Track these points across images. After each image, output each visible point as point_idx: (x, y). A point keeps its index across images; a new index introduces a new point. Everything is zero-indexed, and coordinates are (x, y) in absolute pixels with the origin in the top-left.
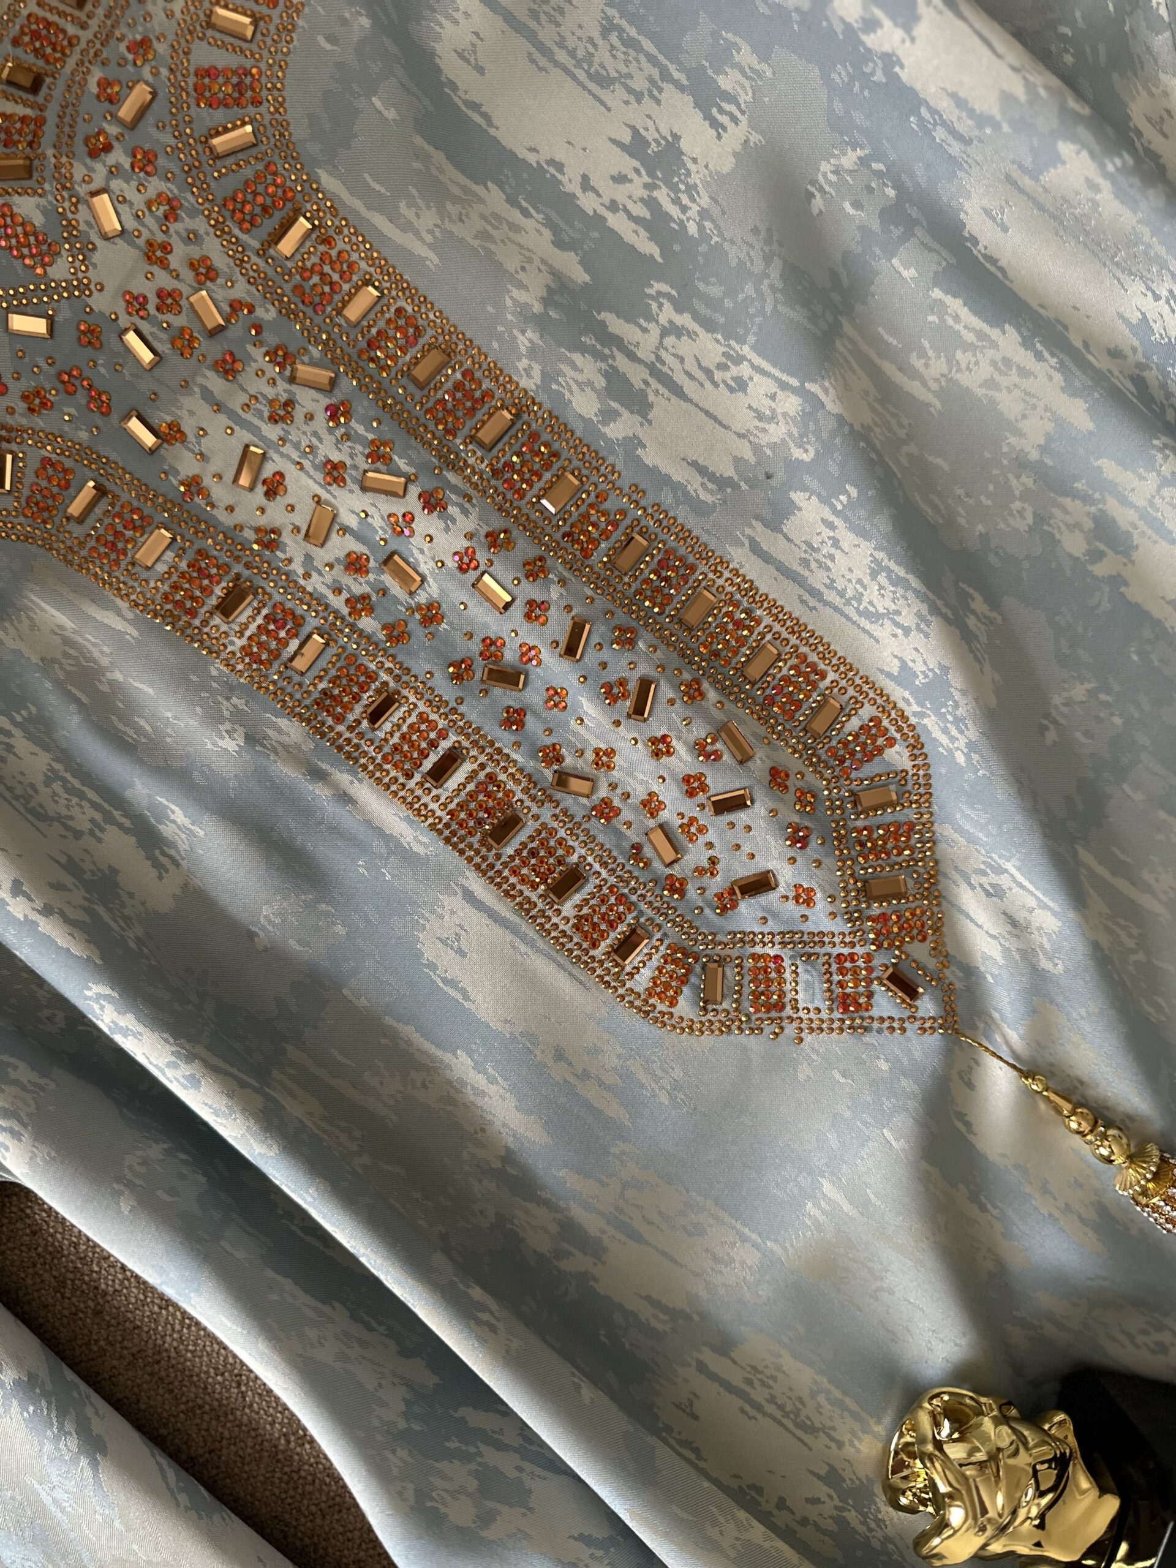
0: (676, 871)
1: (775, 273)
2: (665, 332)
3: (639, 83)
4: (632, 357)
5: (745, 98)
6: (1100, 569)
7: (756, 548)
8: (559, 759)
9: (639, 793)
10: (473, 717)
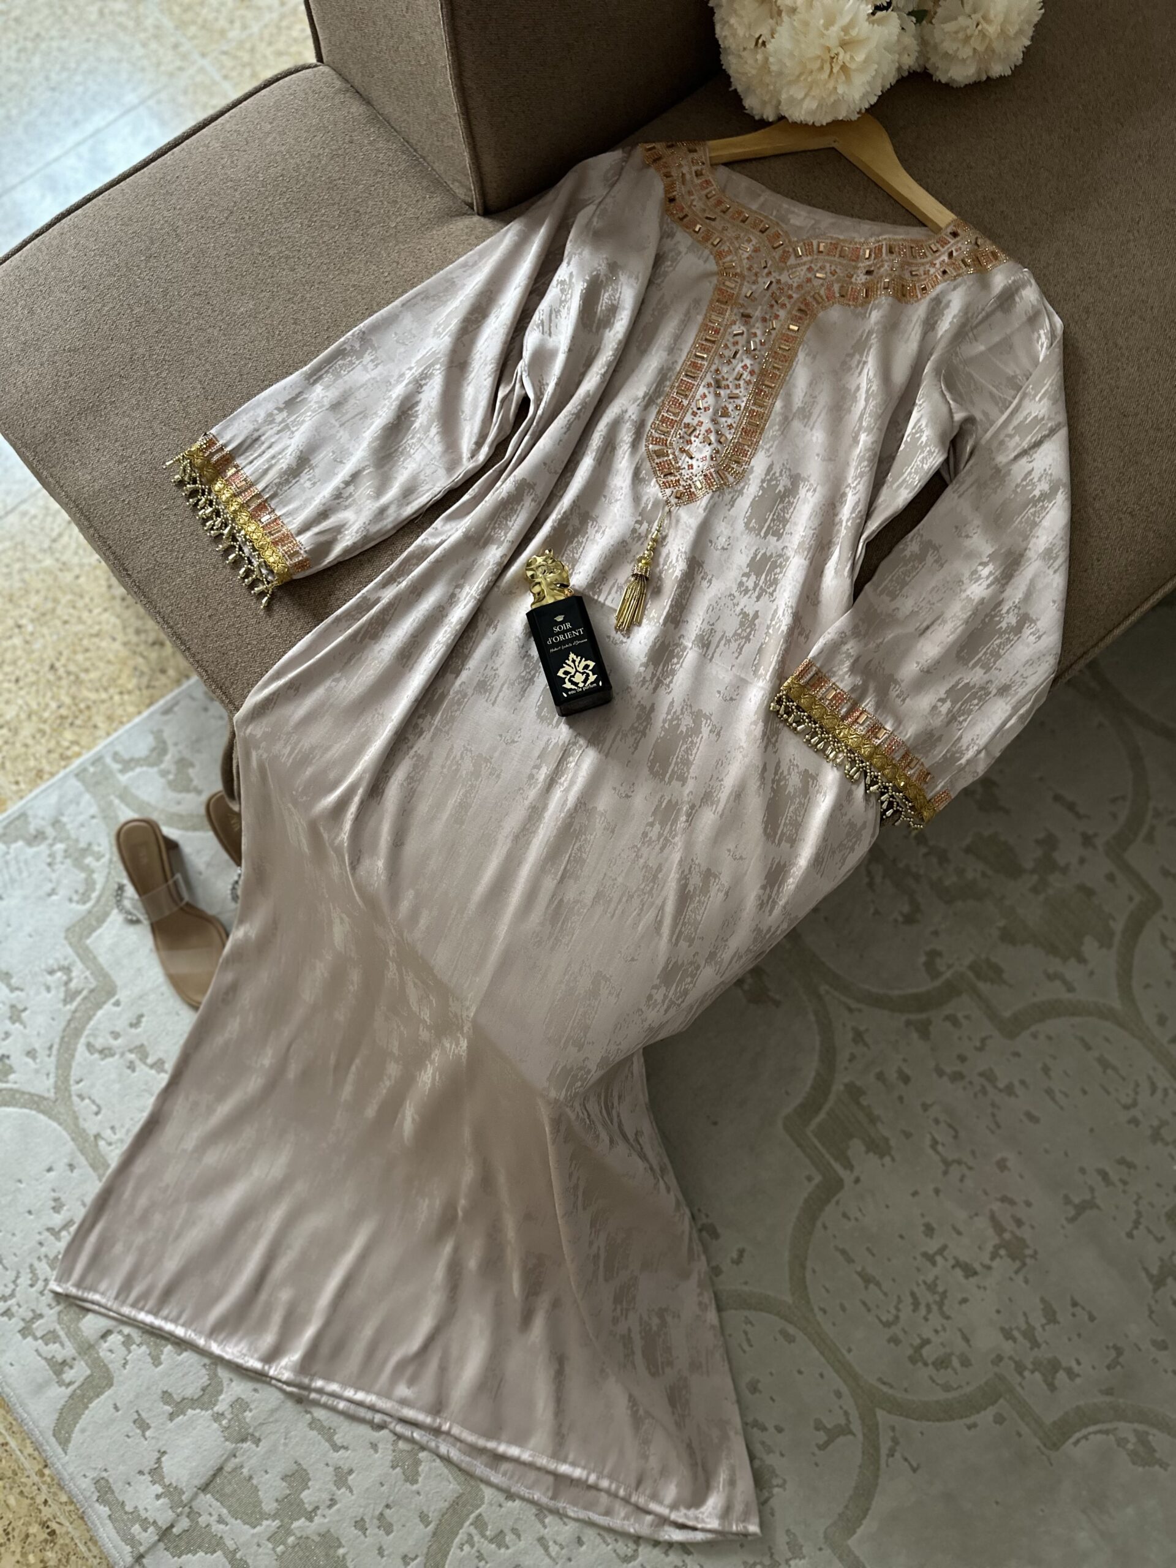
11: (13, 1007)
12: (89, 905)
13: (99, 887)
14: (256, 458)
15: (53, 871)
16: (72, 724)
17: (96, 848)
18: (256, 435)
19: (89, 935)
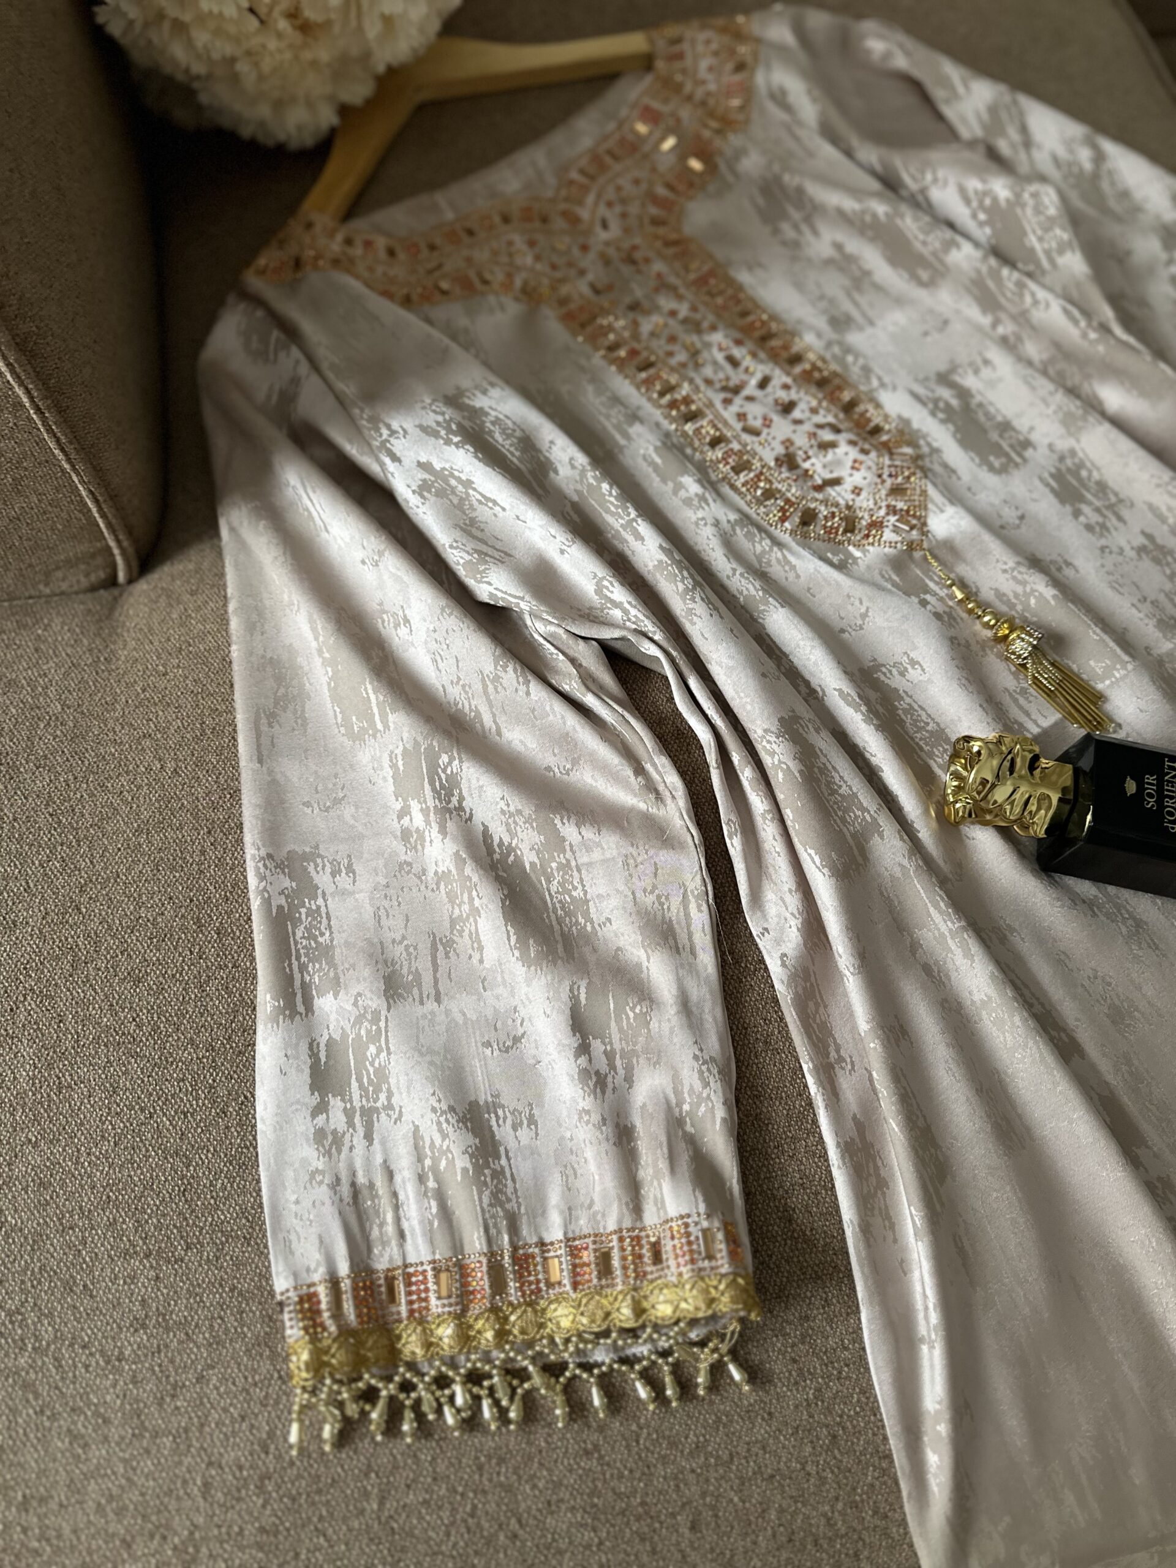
14: (398, 1220)
18: (345, 1190)
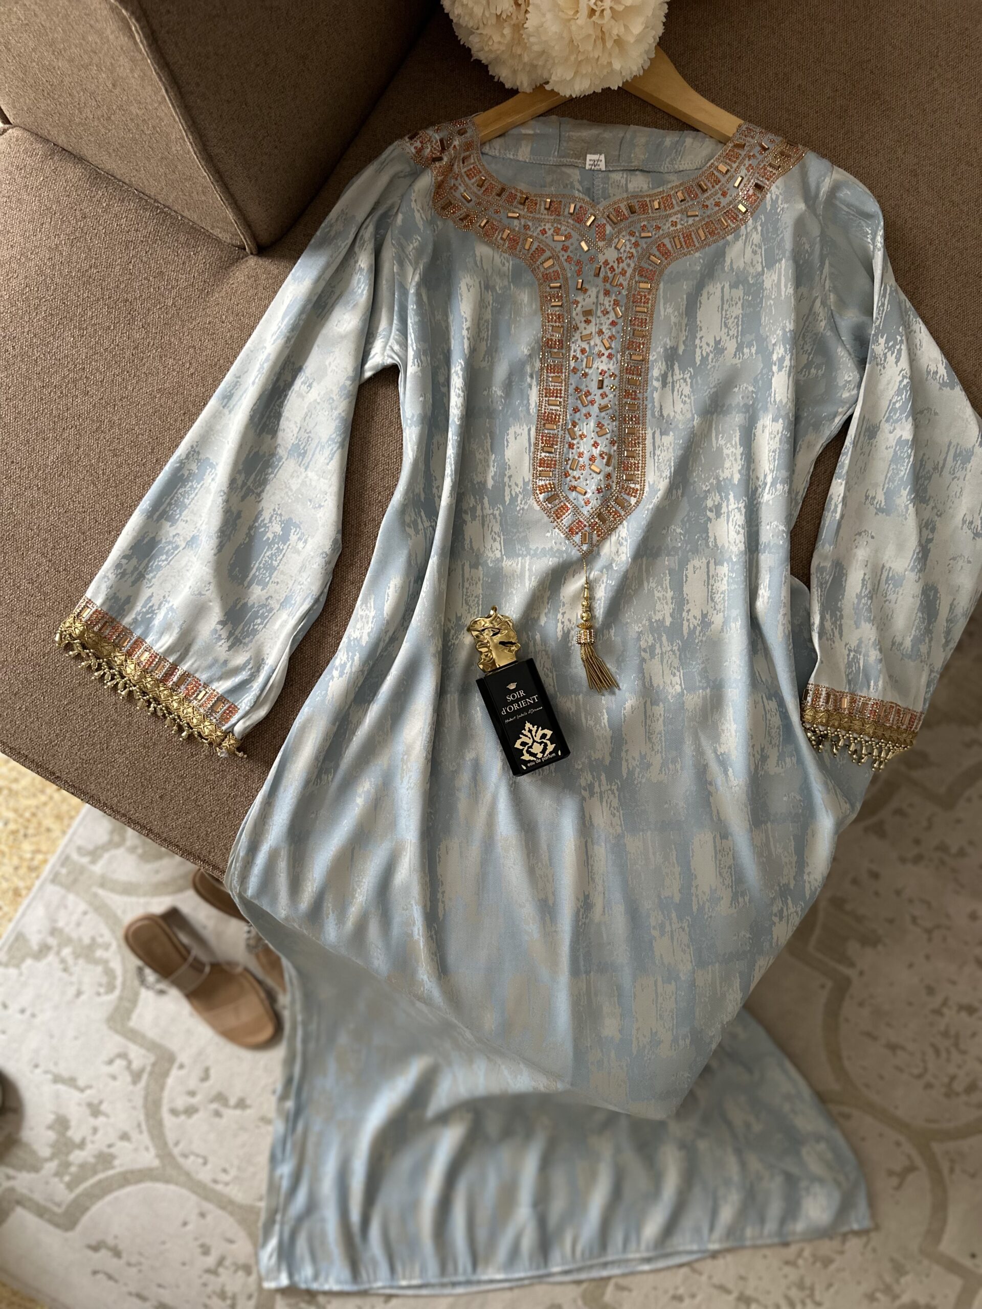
0: (570, 472)
1: (714, 390)
2: (683, 378)
3: (731, 333)
4: (672, 376)
5: (745, 357)
6: (709, 513)
7: (654, 434)
8: (575, 427)
9: (581, 450)
10: (570, 401)
11: (90, 1105)
12: (117, 993)
13: (119, 971)
15: (71, 974)
16: (25, 836)
17: (100, 940)
19: (129, 1018)
